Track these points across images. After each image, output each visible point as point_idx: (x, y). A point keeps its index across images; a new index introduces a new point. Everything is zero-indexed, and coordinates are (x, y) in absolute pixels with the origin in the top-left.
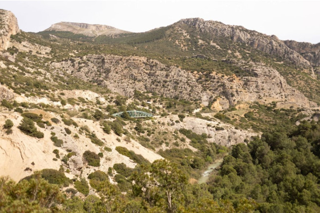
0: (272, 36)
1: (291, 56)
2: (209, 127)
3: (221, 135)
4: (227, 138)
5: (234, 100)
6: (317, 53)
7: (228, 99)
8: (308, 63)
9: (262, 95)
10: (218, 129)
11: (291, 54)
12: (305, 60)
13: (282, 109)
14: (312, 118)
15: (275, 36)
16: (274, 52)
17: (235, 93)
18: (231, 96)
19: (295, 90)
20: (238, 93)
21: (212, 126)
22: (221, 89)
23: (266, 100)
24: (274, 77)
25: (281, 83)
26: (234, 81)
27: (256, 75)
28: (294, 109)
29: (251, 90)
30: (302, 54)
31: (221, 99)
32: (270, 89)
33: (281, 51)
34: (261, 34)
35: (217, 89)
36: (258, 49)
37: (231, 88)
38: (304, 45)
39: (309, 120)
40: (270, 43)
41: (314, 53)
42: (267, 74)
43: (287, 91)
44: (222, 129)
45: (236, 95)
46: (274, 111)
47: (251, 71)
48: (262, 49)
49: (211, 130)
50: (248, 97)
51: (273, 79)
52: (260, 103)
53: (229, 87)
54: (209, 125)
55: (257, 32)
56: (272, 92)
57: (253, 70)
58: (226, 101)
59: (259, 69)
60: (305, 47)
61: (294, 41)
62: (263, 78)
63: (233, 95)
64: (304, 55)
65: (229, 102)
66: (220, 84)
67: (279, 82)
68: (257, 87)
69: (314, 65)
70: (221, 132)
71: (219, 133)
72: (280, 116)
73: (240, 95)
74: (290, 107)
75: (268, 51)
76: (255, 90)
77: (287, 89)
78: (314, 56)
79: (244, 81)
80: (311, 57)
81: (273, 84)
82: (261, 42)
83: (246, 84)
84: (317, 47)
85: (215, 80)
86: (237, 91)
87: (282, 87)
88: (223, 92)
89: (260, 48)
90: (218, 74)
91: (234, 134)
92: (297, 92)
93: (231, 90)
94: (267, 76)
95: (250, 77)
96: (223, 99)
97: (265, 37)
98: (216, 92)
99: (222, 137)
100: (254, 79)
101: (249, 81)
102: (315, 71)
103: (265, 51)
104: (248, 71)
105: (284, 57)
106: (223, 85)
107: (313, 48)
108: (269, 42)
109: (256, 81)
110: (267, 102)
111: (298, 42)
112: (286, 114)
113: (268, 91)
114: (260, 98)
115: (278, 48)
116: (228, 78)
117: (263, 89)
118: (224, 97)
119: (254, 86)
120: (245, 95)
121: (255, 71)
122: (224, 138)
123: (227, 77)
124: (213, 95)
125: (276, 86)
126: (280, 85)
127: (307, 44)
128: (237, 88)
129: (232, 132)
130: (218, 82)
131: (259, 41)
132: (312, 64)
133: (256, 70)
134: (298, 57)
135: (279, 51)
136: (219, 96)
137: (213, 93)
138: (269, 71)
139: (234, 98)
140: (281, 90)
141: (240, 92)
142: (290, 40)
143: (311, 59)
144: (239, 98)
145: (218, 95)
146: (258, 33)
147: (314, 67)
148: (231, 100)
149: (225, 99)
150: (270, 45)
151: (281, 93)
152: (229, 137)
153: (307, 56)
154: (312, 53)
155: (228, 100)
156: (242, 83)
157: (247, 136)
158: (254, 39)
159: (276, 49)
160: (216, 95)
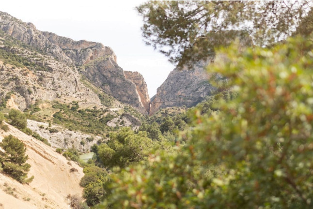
0: (29, 24)
1: (54, 51)
2: (41, 130)
3: (57, 139)
4: (63, 142)
5: (33, 98)
6: (79, 51)
7: (24, 96)
8: (71, 61)
9: (60, 94)
10: (52, 131)
11: (53, 48)
12: (68, 58)
13: (87, 110)
14: (121, 118)
15: (32, 24)
16: (33, 44)
17: (32, 90)
18: (28, 93)
19: (89, 89)
20: (35, 90)
21: (45, 128)
22: (13, 83)
23: (65, 100)
24: (69, 74)
25: (76, 81)
26: (28, 75)
27: (50, 70)
28: (97, 109)
29: (47, 87)
30: (63, 50)
31: (16, 96)
32: (67, 87)
33: (42, 43)
34: (15, 19)
35: (8, 83)
36: (14, 37)
37: (27, 83)
38: (64, 41)
39: (119, 121)
40: (28, 32)
41: (76, 51)
42: (62, 70)
43: (82, 90)
44: (56, 131)
45: (33, 92)
46: (79, 111)
47: (43, 64)
48: (19, 37)
49: (45, 133)
50: (45, 95)
51: (68, 76)
52: (60, 103)
53: (25, 82)
54: (41, 127)
55: (9, 15)
56: (68, 90)
57: (46, 64)
58: (22, 99)
59: (53, 64)
60: (66, 42)
61: (54, 34)
62: (59, 74)
63: (30, 93)
64: (65, 51)
65: (26, 100)
66: (10, 77)
67: (74, 80)
68: (53, 83)
69: (77, 63)
70: (55, 134)
71: (54, 135)
72: (87, 117)
73: (38, 92)
74: (94, 108)
75: (26, 41)
76: (52, 87)
77: (82, 88)
78: (77, 54)
79: (38, 75)
80: (73, 55)
81: (69, 82)
82: (17, 29)
83: (41, 79)
84: (79, 45)
85: (3, 72)
86: (34, 88)
87: (77, 85)
88: (17, 88)
89: (15, 35)
90: (7, 65)
91: (70, 136)
92: (91, 92)
93: (27, 86)
94: (62, 72)
95: (45, 72)
96: (18, 96)
97: (21, 23)
98: (7, 87)
99: (57, 140)
100: (49, 74)
101: (44, 76)
102: (79, 70)
103: (22, 41)
104: (40, 64)
105: (45, 51)
106: (16, 79)
107: (74, 45)
108: (27, 30)
109: (51, 77)
110: (67, 102)
111: (58, 36)
112: (94, 115)
113: (65, 89)
114: (57, 96)
115: (38, 38)
116: (21, 71)
117: (60, 87)
118: (19, 94)
119: (51, 82)
120: (43, 93)
121: (49, 66)
122: (60, 142)
123: (19, 70)
124: (4, 90)
125: (71, 84)
126: (75, 84)
127: (68, 39)
128: (33, 83)
129: (67, 134)
130: (8, 75)
131: (15, 27)
132: (75, 62)
133: (50, 64)
134: (61, 52)
135: (39, 44)
136: (12, 92)
137: (3, 88)
138: (64, 66)
139: (32, 96)
140: (77, 89)
141: (38, 88)
142: (50, 32)
143: (73, 56)
144: (37, 96)
145: (10, 91)
146: (12, 17)
147: (77, 66)
148: (28, 98)
149: (21, 97)
150: (28, 34)
151: (76, 92)
152: (65, 140)
153: (69, 53)
154: (74, 50)
155: (24, 99)
156: (37, 78)
157: (82, 138)
158: (8, 24)
159: (36, 40)
160: (7, 92)
